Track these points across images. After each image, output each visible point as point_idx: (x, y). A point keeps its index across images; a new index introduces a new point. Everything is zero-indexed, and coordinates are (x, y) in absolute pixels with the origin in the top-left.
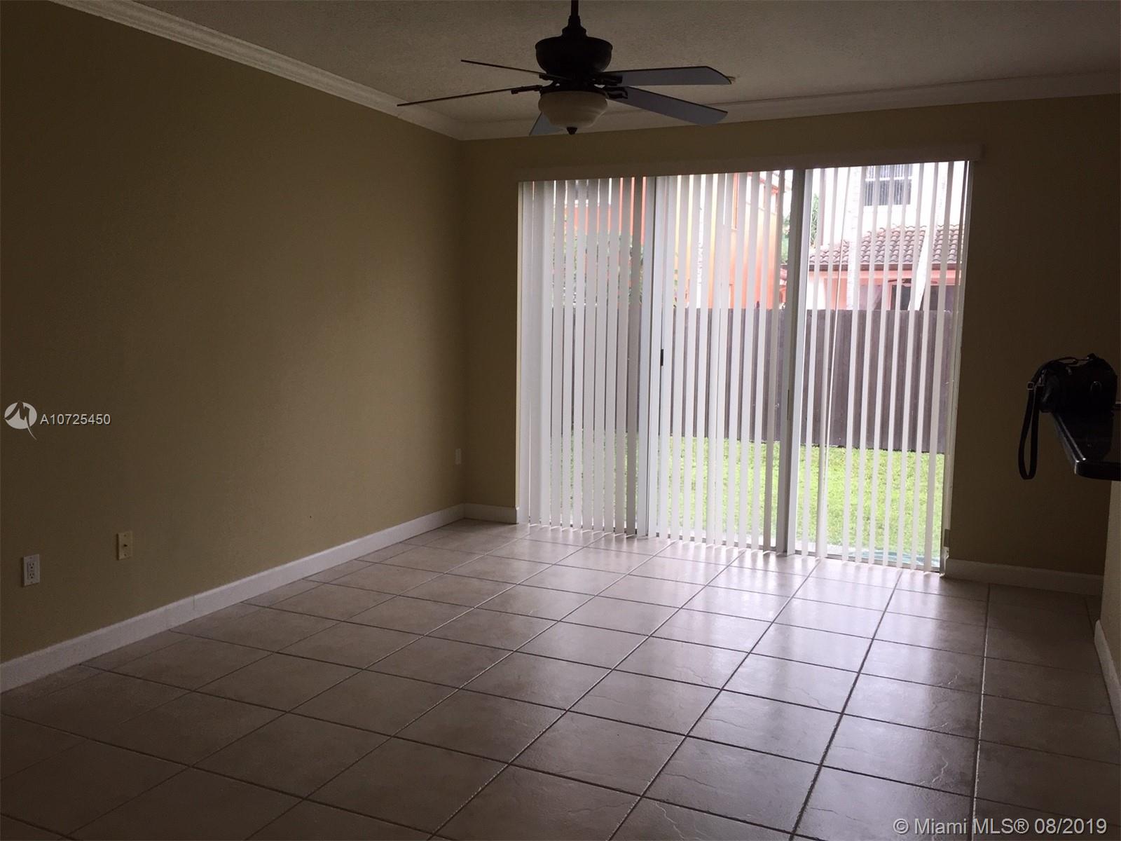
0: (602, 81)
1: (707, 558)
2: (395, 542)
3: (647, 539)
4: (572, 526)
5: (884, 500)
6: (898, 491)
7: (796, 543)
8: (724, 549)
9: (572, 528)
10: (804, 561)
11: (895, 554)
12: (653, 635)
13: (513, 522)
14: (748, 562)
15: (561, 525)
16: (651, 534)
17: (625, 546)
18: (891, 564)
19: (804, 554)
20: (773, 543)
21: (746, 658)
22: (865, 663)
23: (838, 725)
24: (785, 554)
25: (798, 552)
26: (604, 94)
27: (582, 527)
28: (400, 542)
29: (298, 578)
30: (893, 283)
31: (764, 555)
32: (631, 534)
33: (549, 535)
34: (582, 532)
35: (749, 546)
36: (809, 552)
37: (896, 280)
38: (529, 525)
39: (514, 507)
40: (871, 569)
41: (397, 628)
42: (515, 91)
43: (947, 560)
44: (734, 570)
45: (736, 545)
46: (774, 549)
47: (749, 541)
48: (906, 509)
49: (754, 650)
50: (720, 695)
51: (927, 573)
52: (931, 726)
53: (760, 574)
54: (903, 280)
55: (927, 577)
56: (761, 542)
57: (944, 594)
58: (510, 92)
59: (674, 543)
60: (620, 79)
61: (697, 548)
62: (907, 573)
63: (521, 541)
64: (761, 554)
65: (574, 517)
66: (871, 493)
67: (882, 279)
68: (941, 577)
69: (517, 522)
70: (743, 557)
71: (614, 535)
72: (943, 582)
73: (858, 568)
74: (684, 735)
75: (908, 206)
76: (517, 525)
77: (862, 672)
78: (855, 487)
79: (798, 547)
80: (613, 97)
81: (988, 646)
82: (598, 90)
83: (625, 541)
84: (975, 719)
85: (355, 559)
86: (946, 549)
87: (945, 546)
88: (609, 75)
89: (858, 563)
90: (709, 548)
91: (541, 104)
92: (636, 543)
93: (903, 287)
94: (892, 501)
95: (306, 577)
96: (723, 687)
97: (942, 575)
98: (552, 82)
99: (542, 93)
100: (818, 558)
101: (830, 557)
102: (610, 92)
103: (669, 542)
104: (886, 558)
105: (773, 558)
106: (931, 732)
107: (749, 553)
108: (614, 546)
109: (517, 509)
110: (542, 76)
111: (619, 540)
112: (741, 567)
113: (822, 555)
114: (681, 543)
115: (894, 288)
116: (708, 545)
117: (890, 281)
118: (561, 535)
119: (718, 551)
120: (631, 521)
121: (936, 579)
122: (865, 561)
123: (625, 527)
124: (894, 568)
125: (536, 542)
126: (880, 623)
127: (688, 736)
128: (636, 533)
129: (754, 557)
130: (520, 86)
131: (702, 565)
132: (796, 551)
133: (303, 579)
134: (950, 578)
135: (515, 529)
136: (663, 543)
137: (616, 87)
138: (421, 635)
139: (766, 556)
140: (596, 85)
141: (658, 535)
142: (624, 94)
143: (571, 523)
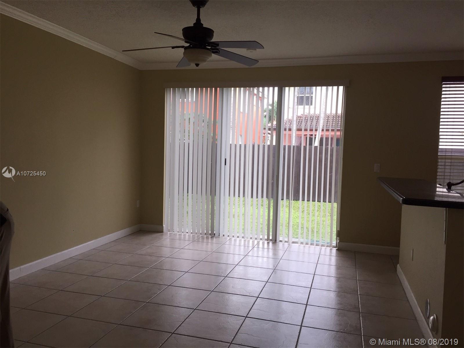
0: (210, 45)
1: (245, 244)
2: (110, 241)
3: (219, 237)
4: (187, 233)
5: (309, 220)
6: (314, 217)
7: (280, 238)
8: (251, 241)
9: (187, 234)
10: (283, 244)
11: (319, 241)
12: (227, 276)
13: (162, 231)
14: (261, 245)
15: (183, 232)
16: (221, 235)
17: (210, 240)
18: (317, 245)
19: (283, 241)
20: (271, 238)
21: (266, 284)
22: (313, 284)
23: (306, 309)
24: (276, 242)
25: (281, 241)
26: (210, 51)
27: (192, 233)
28: (113, 241)
29: (67, 258)
30: (306, 136)
31: (267, 242)
32: (213, 235)
33: (178, 236)
34: (192, 235)
35: (261, 239)
36: (285, 241)
37: (307, 135)
38: (169, 233)
39: (162, 225)
40: (309, 247)
41: (115, 278)
42: (173, 48)
43: (338, 243)
44: (255, 249)
45: (256, 239)
46: (271, 240)
47: (261, 237)
48: (317, 224)
49: (269, 280)
50: (257, 300)
51: (331, 248)
52: (342, 308)
53: (266, 250)
54: (310, 135)
55: (331, 249)
56: (266, 237)
57: (337, 256)
58: (171, 48)
59: (230, 239)
60: (218, 45)
61: (240, 240)
62: (323, 248)
63: (166, 240)
64: (266, 242)
65: (188, 229)
66: (304, 218)
67: (301, 134)
68: (336, 250)
69: (164, 231)
70: (259, 244)
71: (205, 236)
72: (337, 251)
73: (304, 247)
74: (245, 317)
75: (311, 106)
76: (164, 233)
77: (312, 288)
78: (298, 215)
79: (281, 239)
80: (214, 53)
81: (358, 276)
82: (208, 49)
83: (210, 238)
84: (358, 305)
85: (93, 249)
86: (338, 238)
87: (338, 237)
88: (213, 43)
89: (304, 245)
90: (245, 241)
91: (184, 53)
92: (215, 239)
93: (310, 137)
94: (312, 221)
95: (72, 257)
96: (258, 296)
97: (337, 249)
98: (189, 44)
99: (185, 49)
100: (289, 243)
101: (293, 243)
102: (213, 51)
103: (228, 238)
104: (315, 243)
105: (271, 244)
106: (342, 311)
107: (261, 242)
108: (205, 240)
109: (164, 226)
110: (186, 42)
111: (207, 238)
112: (258, 247)
113: (291, 241)
114: (233, 239)
115: (307, 138)
116: (245, 239)
117: (304, 135)
118: (182, 236)
119: (249, 241)
120: (212, 230)
121: (334, 250)
122: (307, 244)
123: (210, 232)
124: (318, 246)
125: (173, 240)
126: (316, 268)
127: (246, 317)
128: (215, 235)
129: (263, 243)
130: (175, 46)
131: (242, 247)
132: (280, 241)
133: (70, 258)
134: (340, 249)
135: (163, 234)
136: (226, 239)
137: (215, 48)
138: (127, 280)
139: (268, 243)
140: (207, 47)
141: (224, 236)
142: (218, 51)
143: (187, 231)
